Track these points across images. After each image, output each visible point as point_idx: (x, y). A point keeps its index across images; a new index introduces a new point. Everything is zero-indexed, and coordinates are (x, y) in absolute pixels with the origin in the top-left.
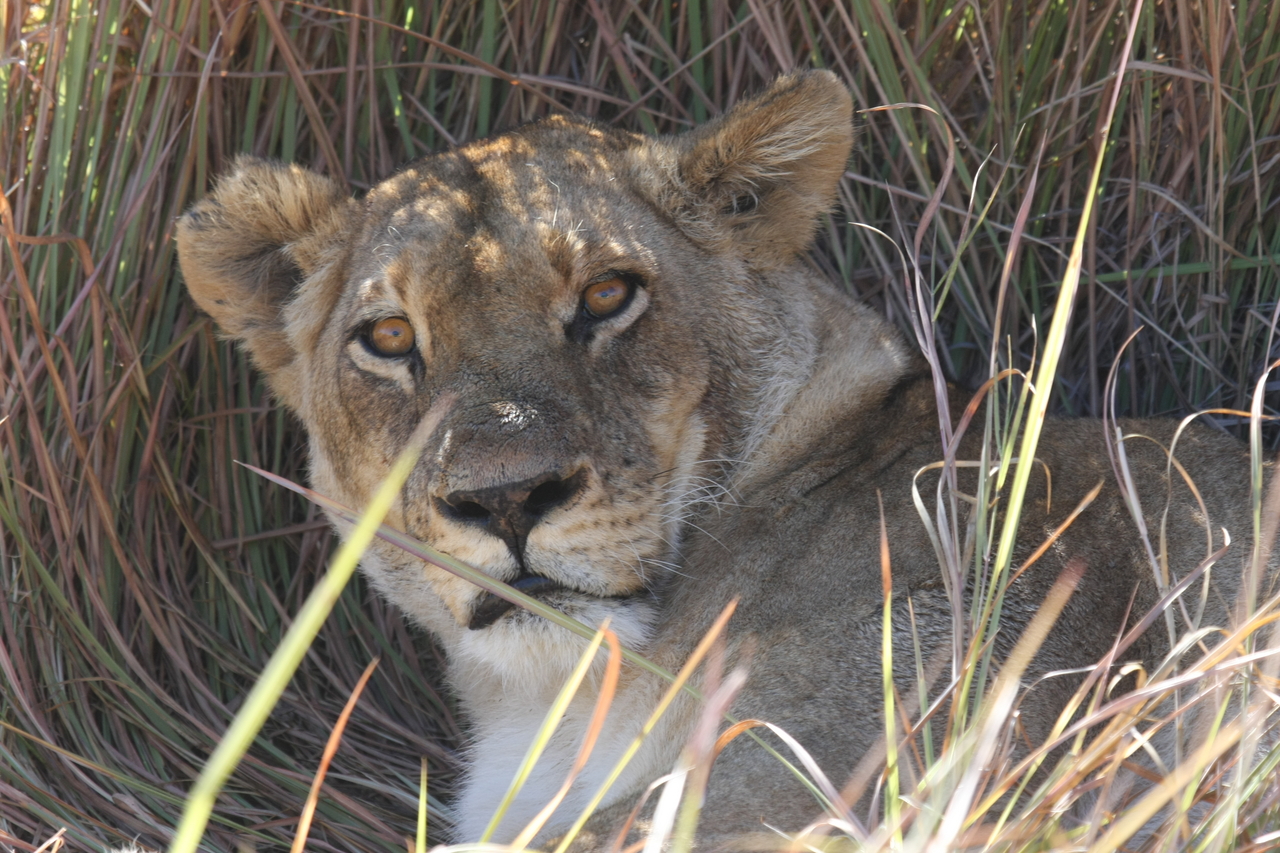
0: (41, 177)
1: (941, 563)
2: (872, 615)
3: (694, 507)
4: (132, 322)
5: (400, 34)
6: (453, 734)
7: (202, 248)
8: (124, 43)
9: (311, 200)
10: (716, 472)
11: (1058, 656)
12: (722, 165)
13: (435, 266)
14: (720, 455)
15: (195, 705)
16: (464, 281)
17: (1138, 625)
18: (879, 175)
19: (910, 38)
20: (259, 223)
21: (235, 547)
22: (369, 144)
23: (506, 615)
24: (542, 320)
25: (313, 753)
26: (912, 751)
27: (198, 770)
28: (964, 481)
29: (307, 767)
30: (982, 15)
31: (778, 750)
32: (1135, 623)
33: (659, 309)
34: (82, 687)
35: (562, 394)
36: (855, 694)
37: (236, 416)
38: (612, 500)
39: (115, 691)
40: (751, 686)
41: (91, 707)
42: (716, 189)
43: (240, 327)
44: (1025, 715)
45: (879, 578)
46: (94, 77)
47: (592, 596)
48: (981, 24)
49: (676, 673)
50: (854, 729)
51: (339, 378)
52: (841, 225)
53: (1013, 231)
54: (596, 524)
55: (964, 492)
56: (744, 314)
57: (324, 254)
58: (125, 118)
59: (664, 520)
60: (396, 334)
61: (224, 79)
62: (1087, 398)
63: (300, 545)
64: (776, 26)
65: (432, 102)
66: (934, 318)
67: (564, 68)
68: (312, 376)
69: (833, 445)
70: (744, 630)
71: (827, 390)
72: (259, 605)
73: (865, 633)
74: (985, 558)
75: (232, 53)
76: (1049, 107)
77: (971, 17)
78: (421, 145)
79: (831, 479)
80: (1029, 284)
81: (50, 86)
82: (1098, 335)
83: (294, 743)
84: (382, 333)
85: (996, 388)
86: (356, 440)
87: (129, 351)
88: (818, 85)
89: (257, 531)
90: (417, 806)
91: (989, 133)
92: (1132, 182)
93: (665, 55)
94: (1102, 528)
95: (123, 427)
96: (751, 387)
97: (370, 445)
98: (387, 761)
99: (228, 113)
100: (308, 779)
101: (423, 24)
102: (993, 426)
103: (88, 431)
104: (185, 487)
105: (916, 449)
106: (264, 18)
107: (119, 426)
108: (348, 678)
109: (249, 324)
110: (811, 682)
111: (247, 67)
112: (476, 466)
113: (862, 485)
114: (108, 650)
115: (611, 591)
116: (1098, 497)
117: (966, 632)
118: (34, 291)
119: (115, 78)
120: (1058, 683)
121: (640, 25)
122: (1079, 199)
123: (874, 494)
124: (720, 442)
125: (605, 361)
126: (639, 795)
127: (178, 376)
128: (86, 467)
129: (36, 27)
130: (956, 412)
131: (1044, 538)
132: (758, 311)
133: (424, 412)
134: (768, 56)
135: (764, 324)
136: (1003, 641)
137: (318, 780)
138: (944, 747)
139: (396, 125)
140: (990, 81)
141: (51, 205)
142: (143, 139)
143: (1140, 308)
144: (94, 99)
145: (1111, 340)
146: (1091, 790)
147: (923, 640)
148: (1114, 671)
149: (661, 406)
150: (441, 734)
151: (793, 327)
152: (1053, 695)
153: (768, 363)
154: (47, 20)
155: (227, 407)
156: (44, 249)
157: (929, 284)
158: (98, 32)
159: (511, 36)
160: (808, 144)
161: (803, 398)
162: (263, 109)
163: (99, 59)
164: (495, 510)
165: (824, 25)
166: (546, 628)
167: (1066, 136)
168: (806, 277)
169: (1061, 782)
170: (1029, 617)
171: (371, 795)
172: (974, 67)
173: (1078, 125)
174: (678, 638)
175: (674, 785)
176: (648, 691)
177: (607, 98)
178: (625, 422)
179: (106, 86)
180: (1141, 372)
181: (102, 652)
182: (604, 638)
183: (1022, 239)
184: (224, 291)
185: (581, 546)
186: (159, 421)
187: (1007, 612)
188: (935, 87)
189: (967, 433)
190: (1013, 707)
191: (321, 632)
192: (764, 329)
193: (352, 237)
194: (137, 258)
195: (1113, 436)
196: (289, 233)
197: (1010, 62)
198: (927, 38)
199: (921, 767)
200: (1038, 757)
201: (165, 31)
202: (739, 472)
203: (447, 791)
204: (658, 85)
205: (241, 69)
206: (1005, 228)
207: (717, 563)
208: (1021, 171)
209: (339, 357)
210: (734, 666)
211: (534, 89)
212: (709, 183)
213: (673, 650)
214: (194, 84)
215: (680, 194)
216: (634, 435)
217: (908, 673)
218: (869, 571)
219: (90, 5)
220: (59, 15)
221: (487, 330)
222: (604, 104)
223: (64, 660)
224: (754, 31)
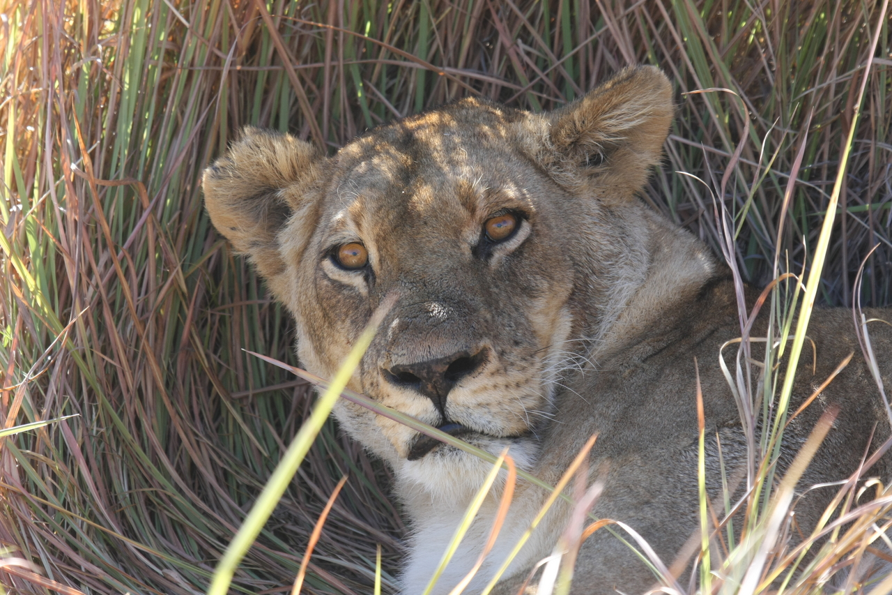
0: (112, 140)
1: (739, 409)
2: (691, 445)
3: (564, 373)
4: (175, 240)
5: (361, 39)
6: (399, 528)
7: (220, 191)
8: (170, 47)
9: (297, 160)
10: (579, 348)
11: (821, 473)
12: (578, 132)
13: (381, 206)
14: (582, 336)
15: (219, 507)
16: (402, 217)
17: (877, 452)
18: (695, 138)
19: (717, 42)
20: (261, 174)
21: (247, 397)
22: (340, 117)
23: (433, 450)
24: (456, 244)
25: (301, 541)
26: (719, 540)
27: (221, 553)
28: (755, 351)
29: (298, 551)
30: (767, 26)
31: (626, 539)
32: (874, 451)
33: (538, 235)
34: (141, 495)
35: (470, 296)
36: (679, 500)
37: (247, 306)
38: (506, 370)
39: (164, 497)
40: (607, 494)
41: (147, 509)
42: (575, 149)
43: (247, 246)
44: (798, 515)
45: (696, 419)
46: (148, 70)
47: (493, 437)
48: (766, 32)
49: (554, 486)
50: (679, 525)
51: (316, 285)
52: (669, 172)
53: (789, 177)
54: (495, 386)
55: (755, 359)
56: (597, 237)
57: (306, 197)
58: (170, 99)
59: (543, 382)
60: (355, 254)
61: (239, 71)
62: (841, 293)
63: (292, 395)
64: (623, 34)
65: (384, 88)
66: (735, 238)
67: (475, 63)
68: (298, 282)
69: (662, 327)
70: (601, 455)
71: (657, 288)
72: (264, 438)
73: (686, 457)
74: (770, 405)
75: (244, 54)
76: (814, 90)
77: (759, 27)
78: (376, 117)
79: (661, 351)
80: (800, 214)
81: (118, 77)
82: (848, 250)
83: (288, 534)
84: (345, 253)
85: (778, 287)
86: (328, 327)
87: (173, 261)
88: (646, 76)
89: (262, 386)
90: (374, 578)
91: (772, 108)
92: (872, 142)
93: (546, 55)
94: (852, 384)
95: (169, 314)
96: (603, 288)
97: (338, 331)
98: (353, 547)
99: (242, 95)
100: (298, 559)
101: (378, 33)
102: (776, 313)
103: (145, 316)
104: (212, 356)
105: (721, 329)
106: (266, 29)
107: (166, 313)
108: (325, 488)
109: (254, 244)
110: (649, 492)
111: (255, 63)
112: (411, 347)
113: (684, 354)
114: (159, 469)
115: (506, 433)
116: (849, 363)
117: (757, 457)
118: (107, 219)
119: (163, 71)
120: (821, 493)
121: (529, 33)
122: (836, 154)
123: (692, 361)
124: (582, 327)
125: (501, 272)
126: (529, 571)
127: (207, 277)
128: (143, 341)
129: (108, 36)
130: (750, 303)
131: (812, 392)
132: (607, 235)
133: (375, 308)
134: (618, 55)
135: (612, 244)
136: (783, 463)
137: (305, 560)
138: (742, 537)
139: (359, 103)
140: (773, 72)
141: (119, 160)
142: (183, 113)
143: (878, 231)
144: (149, 85)
145: (858, 253)
146: (844, 568)
147: (727, 463)
148: (861, 484)
149: (540, 303)
150: (391, 528)
151: (632, 245)
152: (818, 501)
153: (614, 271)
154: (116, 30)
155: (241, 300)
156: (114, 189)
157: (731, 213)
158: (152, 39)
159: (438, 41)
160: (638, 117)
161: (640, 295)
162: (266, 92)
163: (152, 58)
164: (425, 378)
165: (657, 33)
166: (460, 459)
167: (826, 110)
168: (642, 210)
169: (823, 562)
170: (800, 446)
171: (342, 570)
172: (762, 63)
173: (834, 103)
174: (556, 461)
175: (552, 563)
176: (535, 498)
177: (506, 84)
178: (515, 315)
179: (157, 76)
180: (879, 275)
181: (154, 470)
182: (504, 462)
183: (796, 182)
184: (236, 221)
185: (485, 402)
186: (194, 309)
187: (785, 443)
188: (734, 76)
189: (757, 318)
190: (790, 509)
191: (307, 456)
192: (612, 247)
193: (325, 185)
194: (178, 196)
195: (860, 320)
196: (282, 182)
197: (786, 59)
198: (729, 42)
199: (726, 551)
200: (807, 545)
201: (198, 38)
202: (595, 347)
203: (395, 568)
204: (541, 75)
205: (251, 64)
206: (783, 175)
207: (582, 409)
208: (795, 135)
209: (316, 270)
210: (594, 481)
211: (454, 78)
212: (570, 145)
213: (552, 470)
214: (218, 74)
215: (551, 154)
216: (521, 324)
217: (717, 485)
218: (689, 415)
219: (146, 20)
220: (124, 27)
221: (418, 252)
222: (503, 88)
223: (128, 476)
224: (608, 37)
